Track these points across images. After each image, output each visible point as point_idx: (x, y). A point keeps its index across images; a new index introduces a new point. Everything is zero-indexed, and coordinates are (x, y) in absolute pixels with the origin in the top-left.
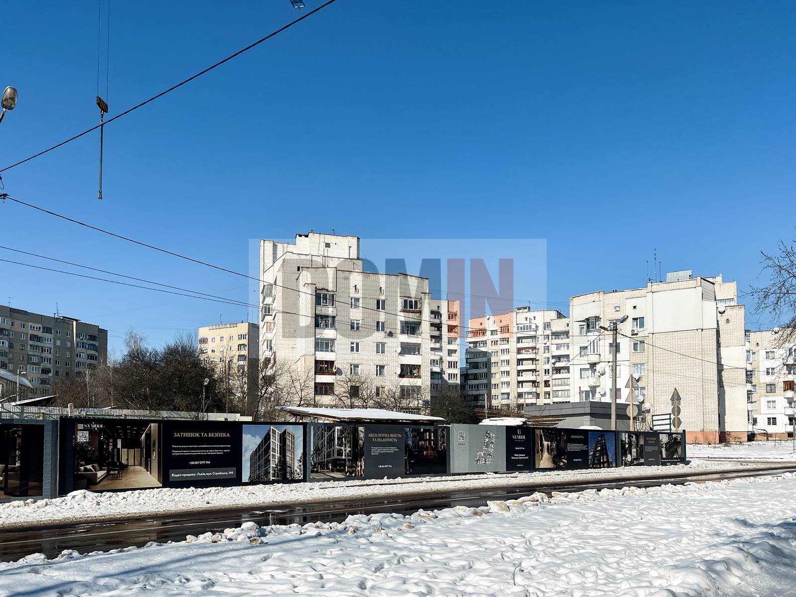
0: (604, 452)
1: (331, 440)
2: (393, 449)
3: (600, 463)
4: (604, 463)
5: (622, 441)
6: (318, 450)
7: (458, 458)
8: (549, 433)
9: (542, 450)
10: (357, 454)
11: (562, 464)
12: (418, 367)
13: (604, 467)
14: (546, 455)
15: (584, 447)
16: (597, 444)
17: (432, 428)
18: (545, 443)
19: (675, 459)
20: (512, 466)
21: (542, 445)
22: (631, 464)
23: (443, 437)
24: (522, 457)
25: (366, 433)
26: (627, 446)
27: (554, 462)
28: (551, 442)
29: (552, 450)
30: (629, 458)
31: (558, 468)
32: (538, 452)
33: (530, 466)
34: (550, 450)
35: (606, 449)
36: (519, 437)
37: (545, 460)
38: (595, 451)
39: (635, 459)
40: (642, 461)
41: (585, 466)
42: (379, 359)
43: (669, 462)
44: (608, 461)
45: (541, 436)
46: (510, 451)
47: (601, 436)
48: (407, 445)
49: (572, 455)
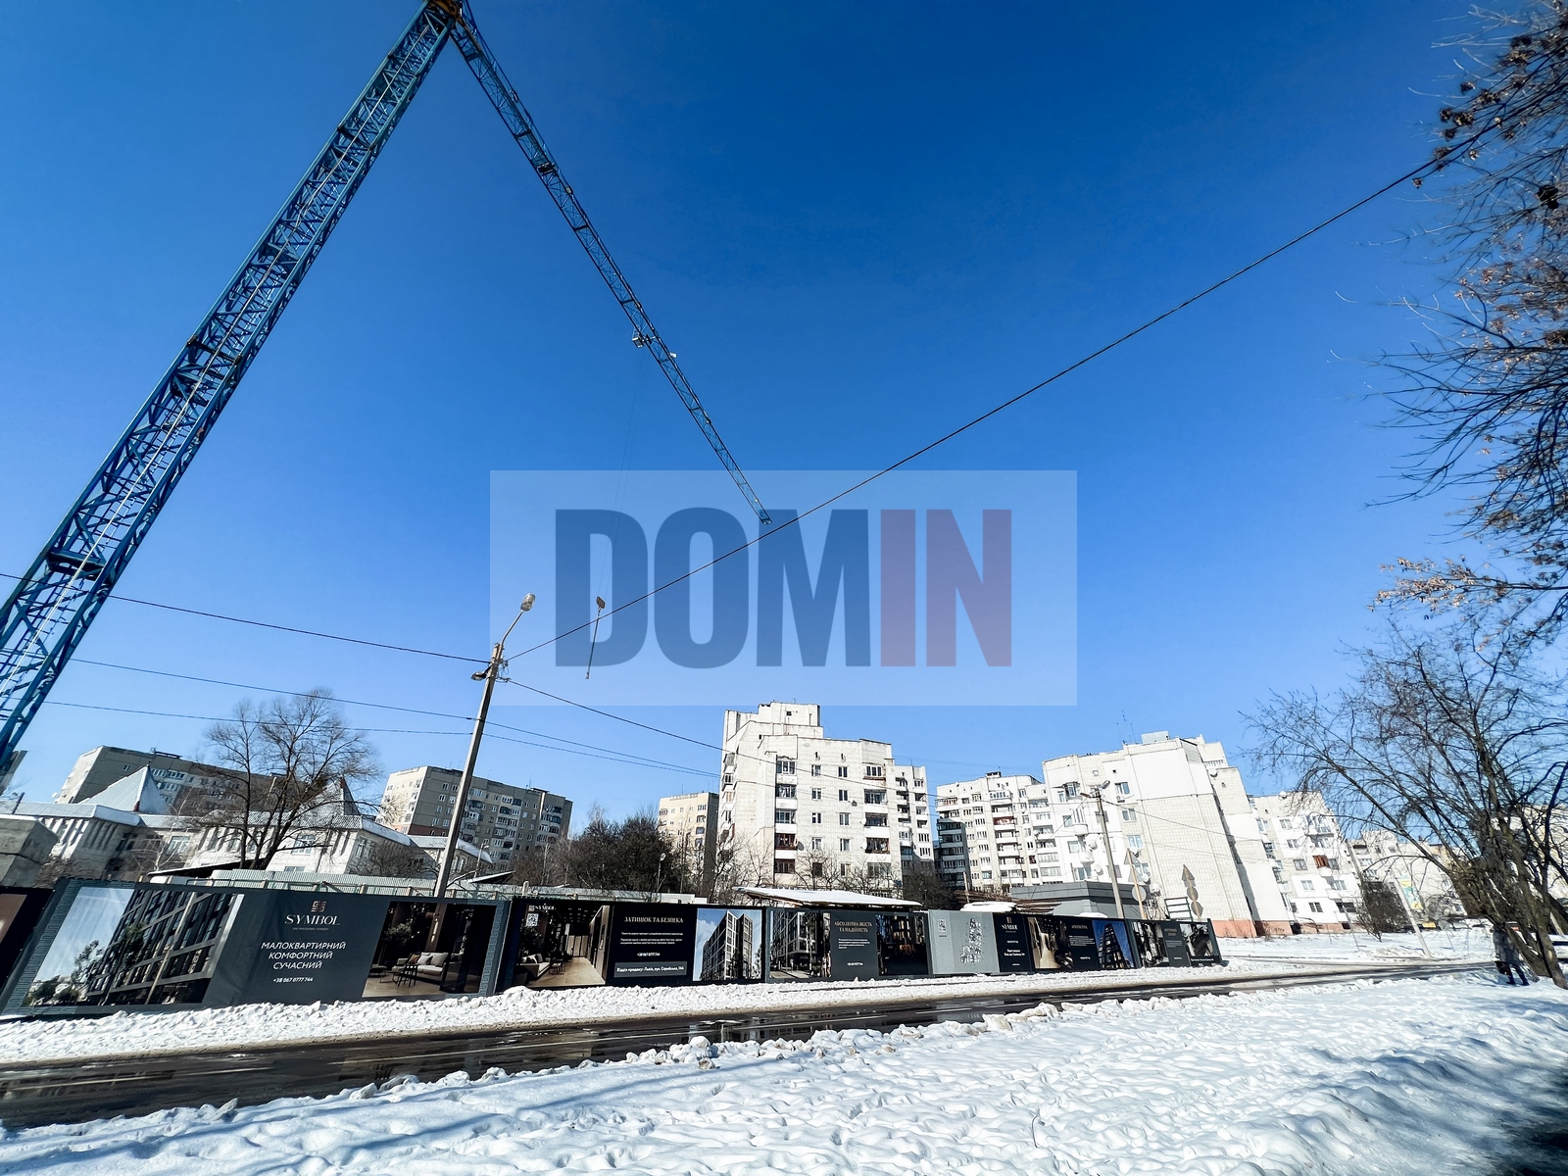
0: (1115, 947)
1: (793, 928)
2: (864, 942)
3: (1113, 962)
4: (1118, 962)
5: (1135, 933)
6: (778, 941)
7: (941, 955)
8: (1044, 922)
9: (1039, 944)
10: (822, 948)
11: (1067, 963)
12: (886, 841)
13: (1119, 968)
14: (1045, 950)
15: (1090, 941)
16: (1105, 937)
17: (906, 915)
18: (1042, 935)
19: (1207, 957)
20: (1007, 966)
21: (1039, 938)
22: (1153, 964)
23: (920, 926)
24: (1017, 953)
25: (832, 920)
26: (1143, 939)
27: (1057, 960)
28: (1049, 933)
29: (1051, 943)
30: (1149, 956)
31: (1062, 969)
32: (1035, 947)
33: (1028, 966)
34: (1050, 946)
35: (1117, 943)
36: (1010, 927)
37: (1045, 959)
38: (1105, 947)
39: (1156, 958)
40: (1166, 960)
41: (1094, 965)
42: (843, 832)
43: (1201, 962)
44: (1123, 960)
45: (1035, 925)
46: (1002, 947)
47: (1109, 926)
48: (880, 937)
49: (1077, 952)
